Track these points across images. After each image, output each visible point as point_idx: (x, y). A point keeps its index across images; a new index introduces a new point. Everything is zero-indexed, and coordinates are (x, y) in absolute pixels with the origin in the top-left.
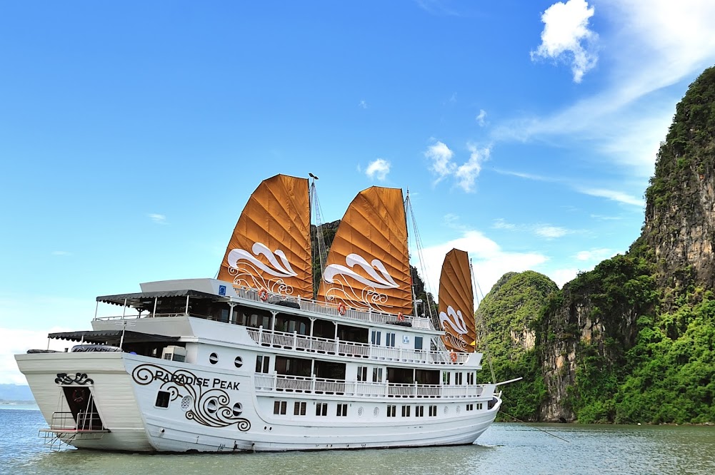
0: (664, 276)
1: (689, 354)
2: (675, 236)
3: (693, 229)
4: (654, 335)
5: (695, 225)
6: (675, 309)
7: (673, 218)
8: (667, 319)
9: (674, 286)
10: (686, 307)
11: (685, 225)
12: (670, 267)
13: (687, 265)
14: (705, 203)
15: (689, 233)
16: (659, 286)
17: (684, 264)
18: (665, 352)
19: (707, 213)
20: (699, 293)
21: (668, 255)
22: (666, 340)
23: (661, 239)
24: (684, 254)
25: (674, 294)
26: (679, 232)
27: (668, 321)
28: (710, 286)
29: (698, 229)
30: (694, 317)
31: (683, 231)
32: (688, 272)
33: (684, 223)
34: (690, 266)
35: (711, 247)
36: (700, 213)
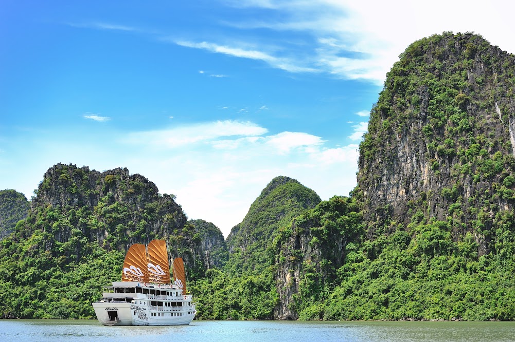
0: (368, 213)
1: (380, 271)
2: (378, 182)
3: (392, 177)
4: (358, 257)
5: (394, 173)
6: (375, 238)
7: (377, 168)
8: (368, 245)
9: (375, 220)
10: (383, 236)
11: (386, 173)
12: (373, 206)
13: (386, 204)
14: (402, 157)
15: (388, 180)
16: (365, 220)
17: (384, 204)
18: (364, 270)
19: (403, 164)
20: (394, 226)
21: (372, 196)
22: (366, 260)
23: (368, 184)
24: (384, 195)
25: (375, 226)
26: (381, 179)
27: (369, 247)
28: (402, 220)
29: (396, 176)
30: (388, 244)
31: (385, 178)
32: (386, 210)
33: (386, 172)
34: (388, 205)
35: (404, 191)
36: (398, 164)
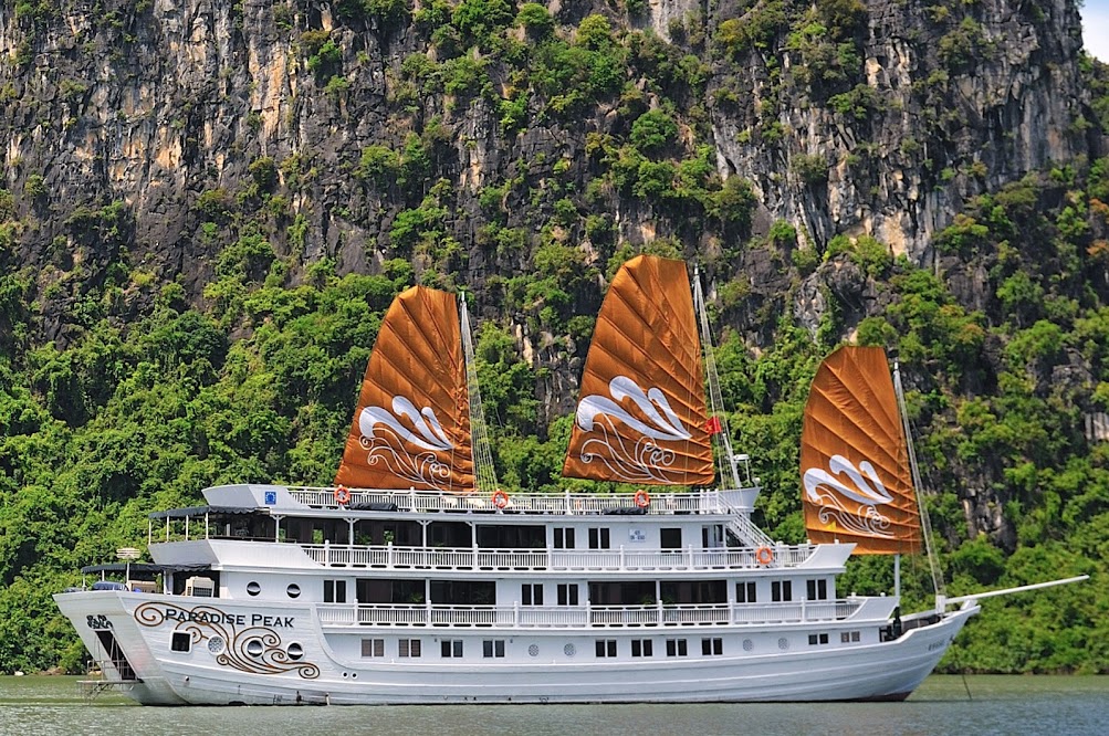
0: (37, 232)
1: (140, 470)
2: (73, 113)
3: (129, 93)
4: (19, 413)
5: (137, 81)
6: (74, 334)
7: (69, 53)
8: (53, 363)
9: (67, 264)
10: (107, 328)
11: (106, 77)
12: (56, 206)
13: (107, 201)
14: (170, 14)
15: (115, 103)
16: (19, 263)
17: (98, 198)
18: (56, 464)
19: (174, 45)
20: (144, 288)
21: (50, 167)
22: (53, 428)
23: (28, 117)
24: (99, 166)
25: (70, 289)
26: (87, 96)
27: (56, 369)
28: (175, 267)
29: (144, 92)
30: (133, 361)
31: (102, 93)
32: (110, 224)
33: (106, 72)
34: (115, 204)
35: (178, 151)
36: (153, 44)
